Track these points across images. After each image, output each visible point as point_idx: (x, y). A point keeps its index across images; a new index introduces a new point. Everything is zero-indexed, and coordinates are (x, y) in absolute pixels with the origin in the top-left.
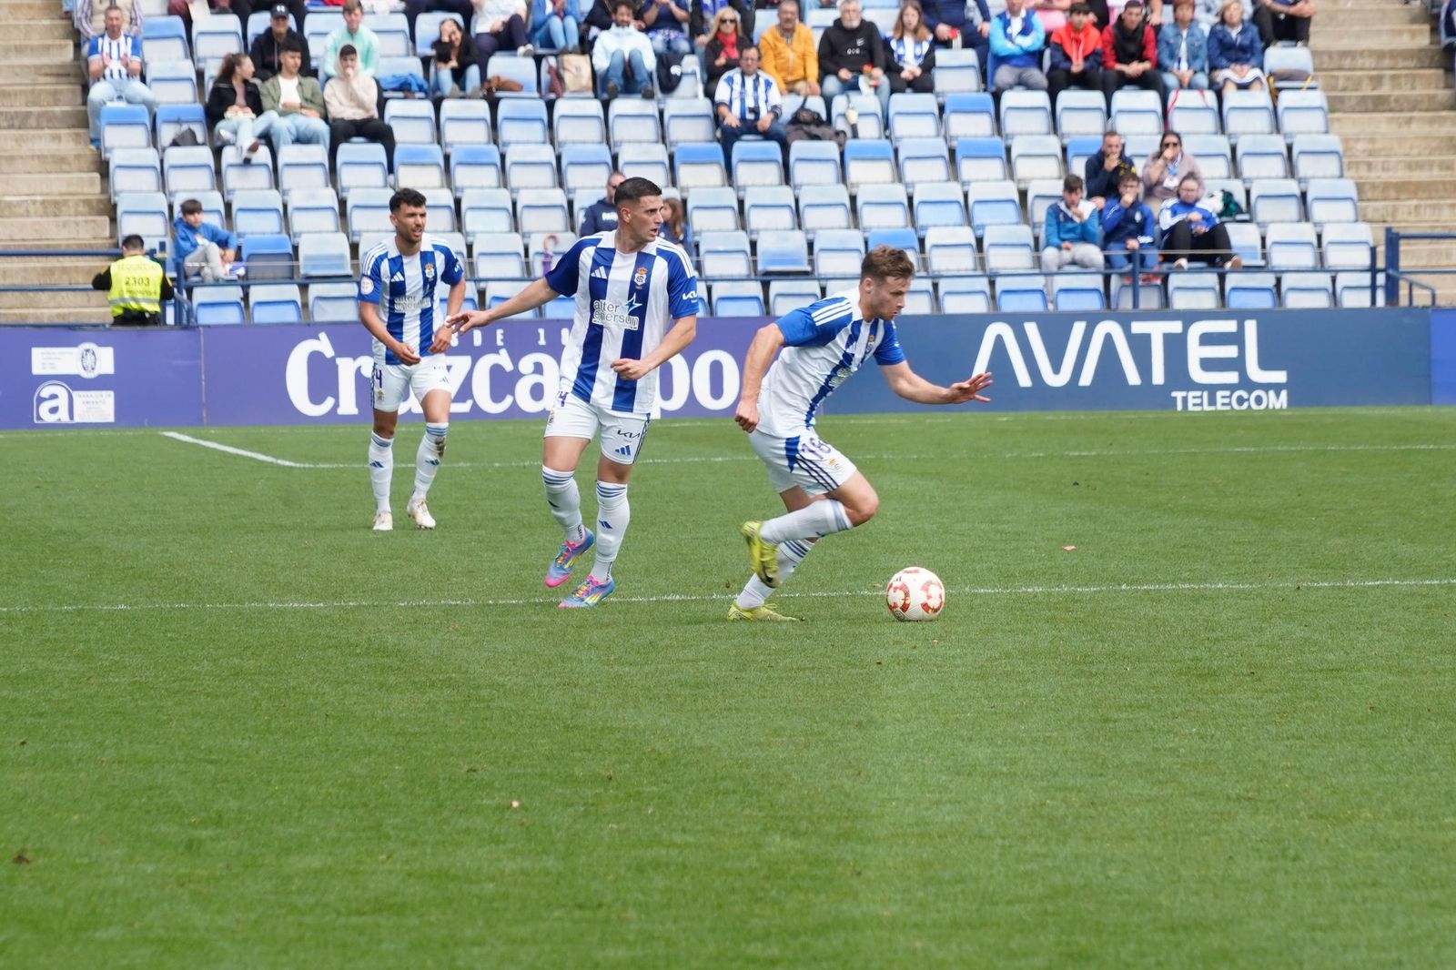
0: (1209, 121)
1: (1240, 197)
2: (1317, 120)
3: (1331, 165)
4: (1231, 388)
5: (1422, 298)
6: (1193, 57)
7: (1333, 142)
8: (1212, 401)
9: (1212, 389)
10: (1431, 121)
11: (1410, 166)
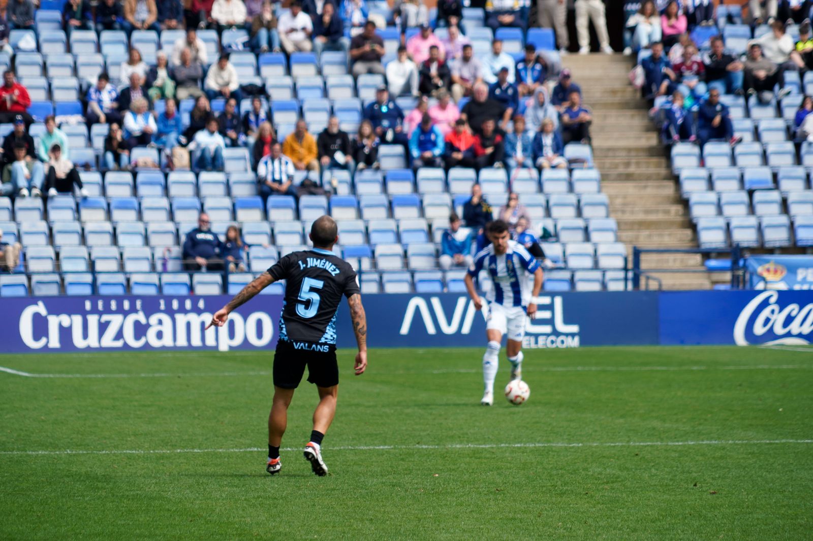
0: (533, 186)
1: (551, 229)
2: (594, 187)
3: (602, 211)
4: (548, 335)
5: (653, 286)
6: (525, 150)
7: (603, 198)
8: (536, 342)
9: (536, 336)
10: (658, 187)
11: (647, 212)
